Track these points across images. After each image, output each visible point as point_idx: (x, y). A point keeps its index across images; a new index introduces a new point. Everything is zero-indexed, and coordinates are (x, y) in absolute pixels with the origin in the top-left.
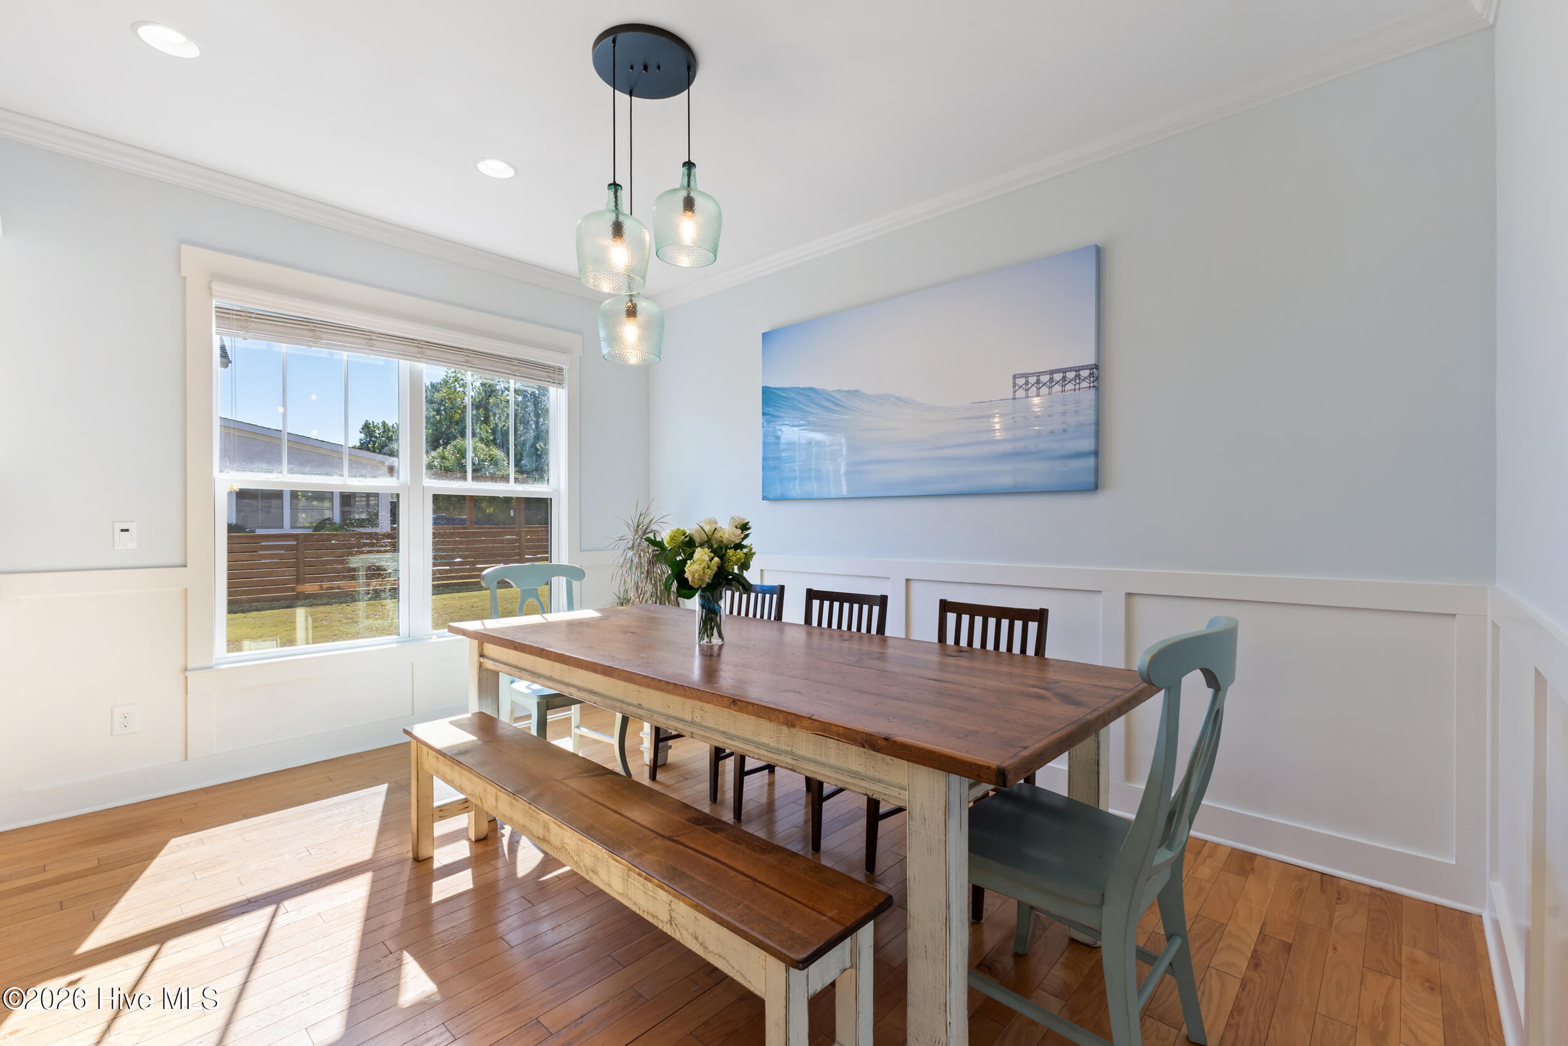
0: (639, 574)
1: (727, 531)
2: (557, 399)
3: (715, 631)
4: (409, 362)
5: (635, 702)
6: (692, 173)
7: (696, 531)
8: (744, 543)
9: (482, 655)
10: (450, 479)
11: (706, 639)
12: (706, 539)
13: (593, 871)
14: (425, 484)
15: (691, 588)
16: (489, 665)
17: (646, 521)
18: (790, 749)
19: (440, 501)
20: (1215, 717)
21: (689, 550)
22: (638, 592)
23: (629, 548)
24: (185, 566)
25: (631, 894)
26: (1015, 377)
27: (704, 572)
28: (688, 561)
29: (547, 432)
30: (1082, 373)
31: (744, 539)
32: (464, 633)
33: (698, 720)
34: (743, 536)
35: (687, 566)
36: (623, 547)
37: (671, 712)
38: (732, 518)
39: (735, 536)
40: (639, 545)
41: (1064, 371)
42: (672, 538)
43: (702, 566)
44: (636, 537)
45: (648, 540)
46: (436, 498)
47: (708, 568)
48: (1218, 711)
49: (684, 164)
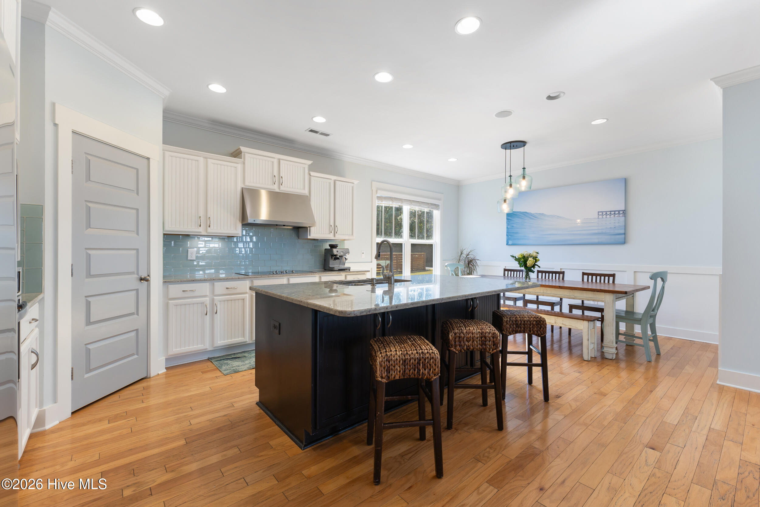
4: (406, 206)
6: (525, 171)
10: (413, 239)
14: (409, 241)
19: (413, 245)
20: (663, 288)
24: (372, 262)
26: (598, 212)
28: (528, 261)
29: (433, 224)
30: (620, 212)
41: (615, 211)
43: (532, 262)
46: (411, 245)
48: (664, 287)
49: (523, 168)
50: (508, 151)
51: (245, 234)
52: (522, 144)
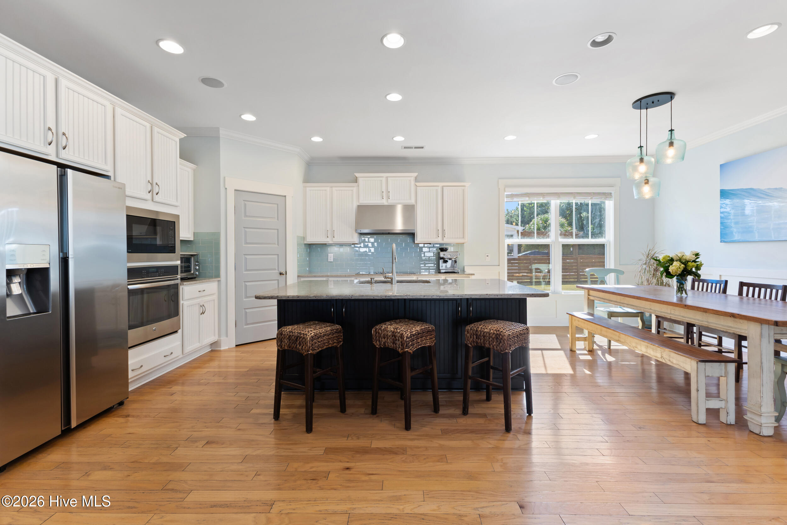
0: (649, 275)
1: (688, 255)
2: (609, 206)
3: (684, 292)
4: (554, 201)
5: (649, 308)
6: (673, 133)
7: (675, 256)
8: (697, 260)
9: (589, 295)
10: (567, 238)
11: (679, 294)
12: (679, 259)
13: (635, 347)
14: (559, 241)
15: (672, 275)
16: (591, 298)
17: (653, 253)
18: (706, 320)
21: (671, 262)
22: (648, 282)
23: (644, 264)
24: (499, 266)
25: (648, 352)
27: (677, 270)
28: (671, 266)
29: (605, 218)
31: (696, 259)
32: (583, 288)
33: (673, 313)
34: (696, 258)
35: (670, 267)
36: (640, 264)
37: (662, 311)
38: (691, 251)
39: (692, 257)
40: (649, 262)
42: (664, 258)
43: (677, 267)
44: (648, 259)
45: (654, 259)
46: (563, 245)
47: (679, 268)
49: (669, 131)
50: (644, 111)
51: (367, 241)
52: (669, 96)
